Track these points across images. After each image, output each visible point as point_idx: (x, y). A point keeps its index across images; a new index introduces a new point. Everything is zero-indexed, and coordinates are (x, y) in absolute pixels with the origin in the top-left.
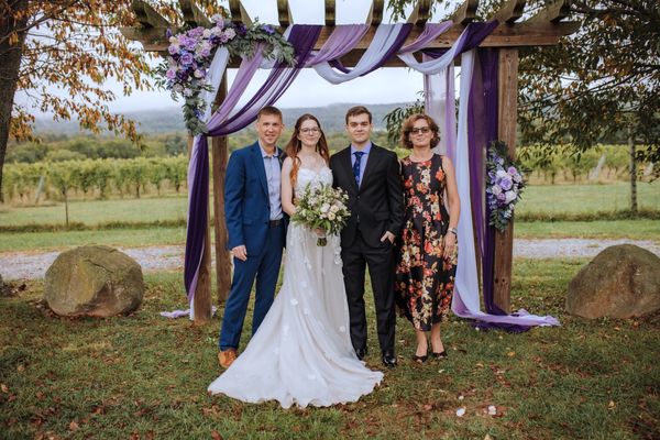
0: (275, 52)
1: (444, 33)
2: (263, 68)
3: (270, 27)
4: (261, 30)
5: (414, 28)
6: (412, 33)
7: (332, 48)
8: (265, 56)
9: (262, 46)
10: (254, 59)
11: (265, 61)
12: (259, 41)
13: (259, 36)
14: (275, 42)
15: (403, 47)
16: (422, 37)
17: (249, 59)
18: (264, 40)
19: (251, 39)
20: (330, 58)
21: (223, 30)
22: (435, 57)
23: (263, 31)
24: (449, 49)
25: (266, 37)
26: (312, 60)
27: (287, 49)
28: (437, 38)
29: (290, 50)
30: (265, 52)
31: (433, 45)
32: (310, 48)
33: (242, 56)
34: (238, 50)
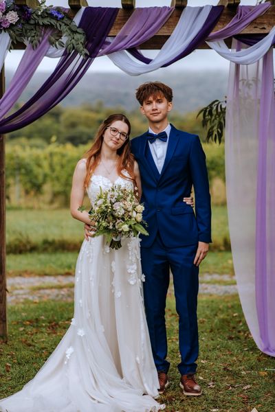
0: (64, 39)
1: (260, 17)
2: (50, 56)
3: (59, 10)
4: (48, 14)
5: (225, 11)
6: (223, 18)
7: (130, 35)
8: (52, 43)
9: (49, 33)
10: (39, 48)
11: (52, 49)
12: (45, 26)
13: (46, 21)
14: (64, 28)
15: (213, 33)
16: (234, 21)
17: (34, 47)
18: (51, 26)
19: (37, 24)
20: (129, 46)
21: (5, 14)
22: (250, 44)
23: (51, 16)
24: (267, 34)
25: (53, 22)
26: (107, 48)
27: (77, 36)
28: (252, 22)
29: (80, 38)
30: (53, 39)
31: (247, 31)
32: (105, 33)
33: (26, 43)
34: (21, 35)
